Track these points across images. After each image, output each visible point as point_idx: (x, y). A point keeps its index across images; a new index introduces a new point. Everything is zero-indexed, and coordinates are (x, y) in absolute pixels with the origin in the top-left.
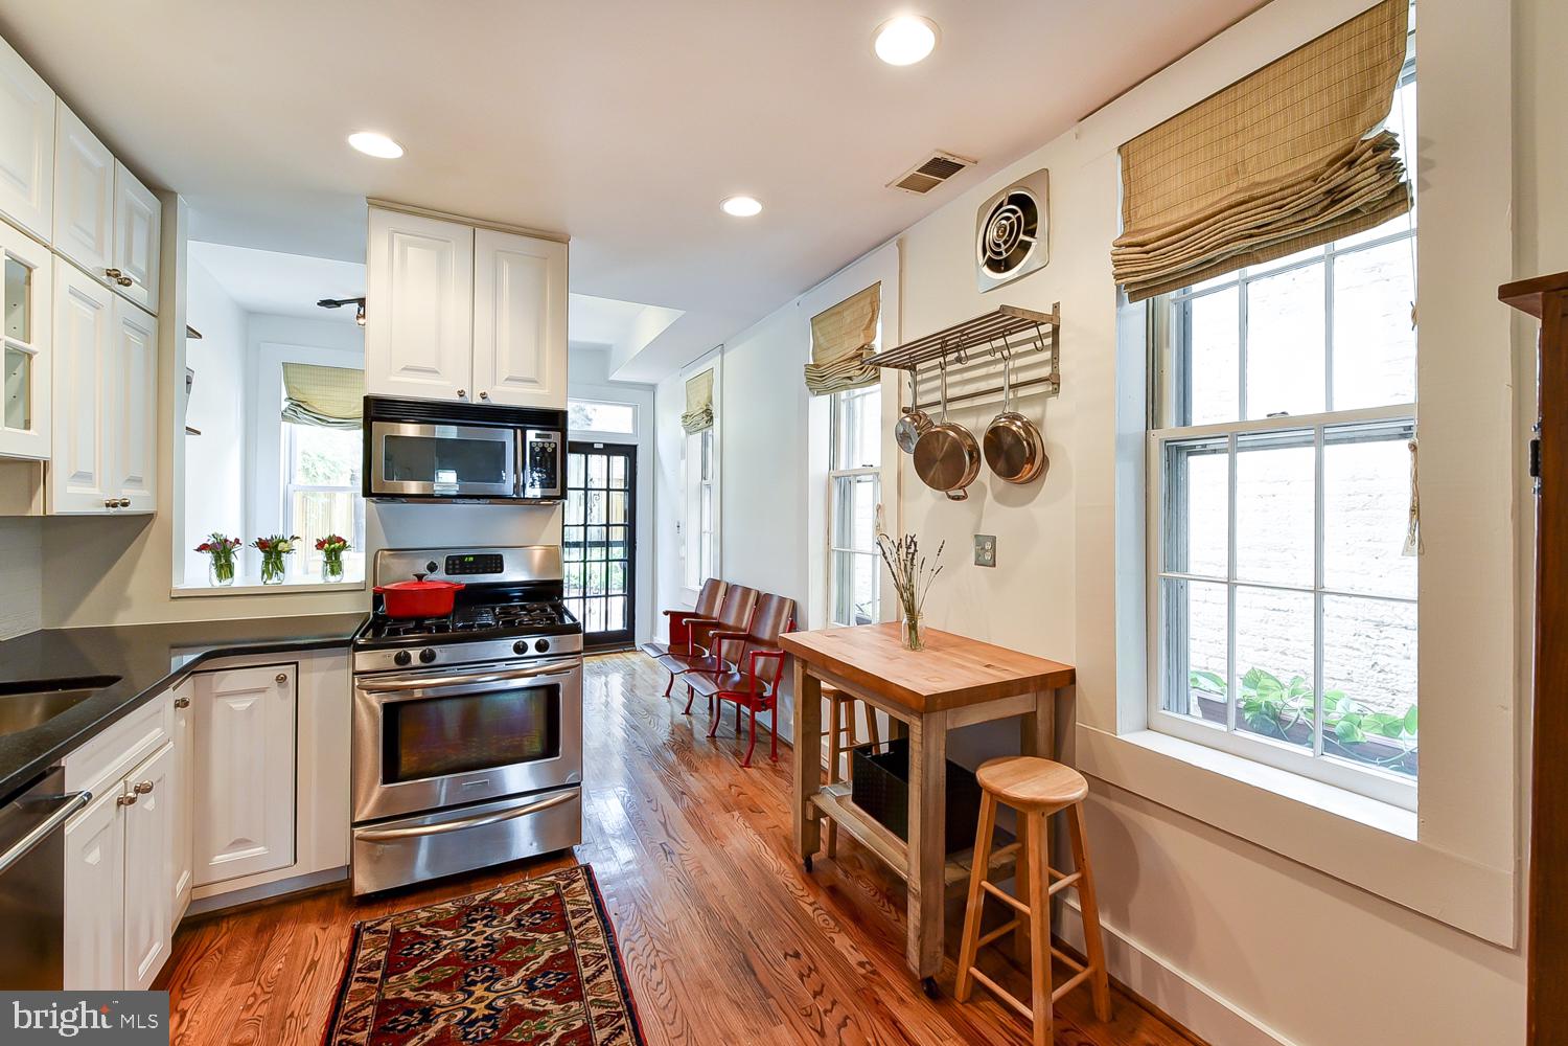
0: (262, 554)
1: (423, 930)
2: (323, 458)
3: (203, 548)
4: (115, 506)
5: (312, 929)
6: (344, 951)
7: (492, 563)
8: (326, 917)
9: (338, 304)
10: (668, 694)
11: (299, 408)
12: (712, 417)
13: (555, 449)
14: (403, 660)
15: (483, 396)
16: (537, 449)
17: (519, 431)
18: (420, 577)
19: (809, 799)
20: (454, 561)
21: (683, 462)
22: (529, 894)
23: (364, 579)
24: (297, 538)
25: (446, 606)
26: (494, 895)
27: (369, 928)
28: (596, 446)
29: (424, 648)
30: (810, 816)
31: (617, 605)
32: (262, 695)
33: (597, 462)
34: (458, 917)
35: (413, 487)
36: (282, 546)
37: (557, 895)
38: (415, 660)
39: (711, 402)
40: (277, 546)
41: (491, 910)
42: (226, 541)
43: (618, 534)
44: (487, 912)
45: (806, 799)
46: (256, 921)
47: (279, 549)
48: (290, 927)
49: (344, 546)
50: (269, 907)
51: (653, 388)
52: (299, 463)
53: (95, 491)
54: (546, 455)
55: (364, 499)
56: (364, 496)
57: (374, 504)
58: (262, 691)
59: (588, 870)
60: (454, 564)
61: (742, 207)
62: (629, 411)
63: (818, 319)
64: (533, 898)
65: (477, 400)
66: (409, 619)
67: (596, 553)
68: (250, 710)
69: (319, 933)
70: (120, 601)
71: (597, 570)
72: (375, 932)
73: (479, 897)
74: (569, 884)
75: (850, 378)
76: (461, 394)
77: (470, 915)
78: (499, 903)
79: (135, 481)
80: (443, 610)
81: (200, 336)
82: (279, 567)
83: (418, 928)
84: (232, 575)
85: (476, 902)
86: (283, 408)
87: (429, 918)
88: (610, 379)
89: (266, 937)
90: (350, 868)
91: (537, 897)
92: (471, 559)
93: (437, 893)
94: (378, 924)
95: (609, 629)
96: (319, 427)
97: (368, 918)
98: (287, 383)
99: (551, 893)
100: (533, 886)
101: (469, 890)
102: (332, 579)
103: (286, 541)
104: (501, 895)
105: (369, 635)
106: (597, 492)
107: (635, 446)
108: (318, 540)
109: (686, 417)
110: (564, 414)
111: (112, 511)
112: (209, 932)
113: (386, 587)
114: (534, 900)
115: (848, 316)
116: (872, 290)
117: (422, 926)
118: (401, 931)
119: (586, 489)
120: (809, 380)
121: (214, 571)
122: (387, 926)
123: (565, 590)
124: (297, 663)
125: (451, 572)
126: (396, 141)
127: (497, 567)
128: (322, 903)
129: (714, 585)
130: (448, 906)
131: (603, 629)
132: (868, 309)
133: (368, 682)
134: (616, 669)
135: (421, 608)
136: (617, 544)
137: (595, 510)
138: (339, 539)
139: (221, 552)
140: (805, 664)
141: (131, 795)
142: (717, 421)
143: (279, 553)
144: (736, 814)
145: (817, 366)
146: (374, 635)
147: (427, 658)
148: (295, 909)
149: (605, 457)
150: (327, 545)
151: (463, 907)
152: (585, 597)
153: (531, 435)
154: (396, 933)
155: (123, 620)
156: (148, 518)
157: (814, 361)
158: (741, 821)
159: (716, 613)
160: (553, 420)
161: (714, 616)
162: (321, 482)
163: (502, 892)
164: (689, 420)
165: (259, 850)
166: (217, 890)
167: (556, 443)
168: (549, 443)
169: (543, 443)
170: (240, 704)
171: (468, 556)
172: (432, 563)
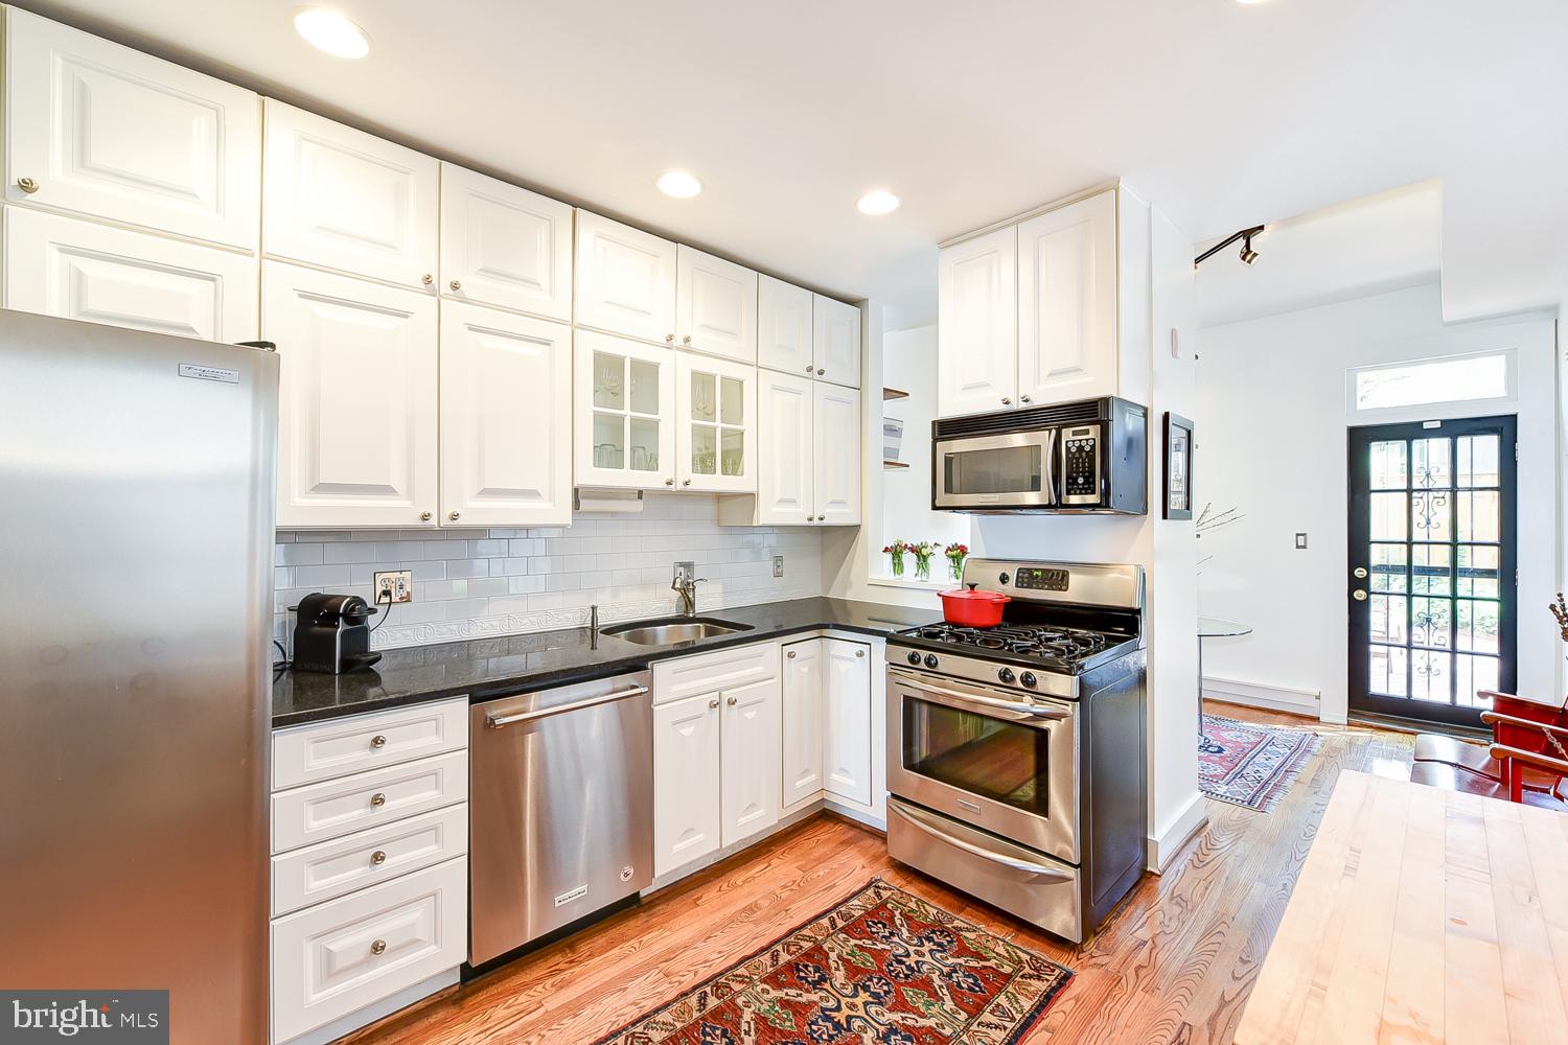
0: (916, 557)
1: (898, 916)
3: (886, 550)
5: (860, 862)
6: (852, 891)
7: (1057, 579)
13: (1093, 447)
15: (1025, 399)
16: (1074, 450)
17: (1053, 431)
18: (972, 586)
20: (1026, 574)
22: (992, 954)
26: (968, 930)
27: (879, 887)
28: (1426, 426)
29: (930, 653)
32: (852, 664)
33: (1430, 449)
34: (927, 926)
36: (924, 551)
37: (1009, 978)
38: (921, 663)
40: (921, 551)
41: (951, 942)
42: (898, 545)
44: (946, 941)
46: (849, 835)
47: (923, 554)
48: (854, 852)
49: (963, 553)
51: (1550, 312)
54: (1084, 454)
56: (933, 509)
58: (852, 660)
59: (1066, 979)
62: (1499, 361)
64: (990, 960)
65: (1021, 405)
69: (859, 868)
72: (877, 893)
73: (957, 923)
74: (1031, 977)
76: (1009, 402)
77: (934, 932)
78: (963, 941)
80: (984, 621)
82: (925, 571)
83: (897, 913)
84: (901, 572)
85: (949, 926)
87: (912, 911)
88: (1446, 318)
91: (992, 963)
92: (1041, 573)
94: (886, 889)
97: (888, 880)
99: (1008, 970)
100: (1003, 950)
104: (973, 936)
106: (1434, 494)
107: (1515, 416)
108: (946, 548)
111: (814, 523)
112: (827, 827)
113: (943, 592)
117: (901, 913)
118: (889, 905)
121: (892, 569)
124: (870, 645)
125: (1017, 584)
127: (1059, 584)
130: (933, 909)
136: (1475, 573)
138: (960, 547)
139: (896, 553)
143: (923, 558)
147: (932, 662)
148: (870, 842)
150: (949, 552)
151: (940, 921)
153: (1067, 433)
154: (882, 906)
156: (858, 528)
163: (977, 934)
165: (852, 782)
166: (833, 798)
167: (1094, 439)
168: (1087, 440)
169: (1080, 441)
170: (843, 666)
171: (1037, 570)
172: (1004, 574)
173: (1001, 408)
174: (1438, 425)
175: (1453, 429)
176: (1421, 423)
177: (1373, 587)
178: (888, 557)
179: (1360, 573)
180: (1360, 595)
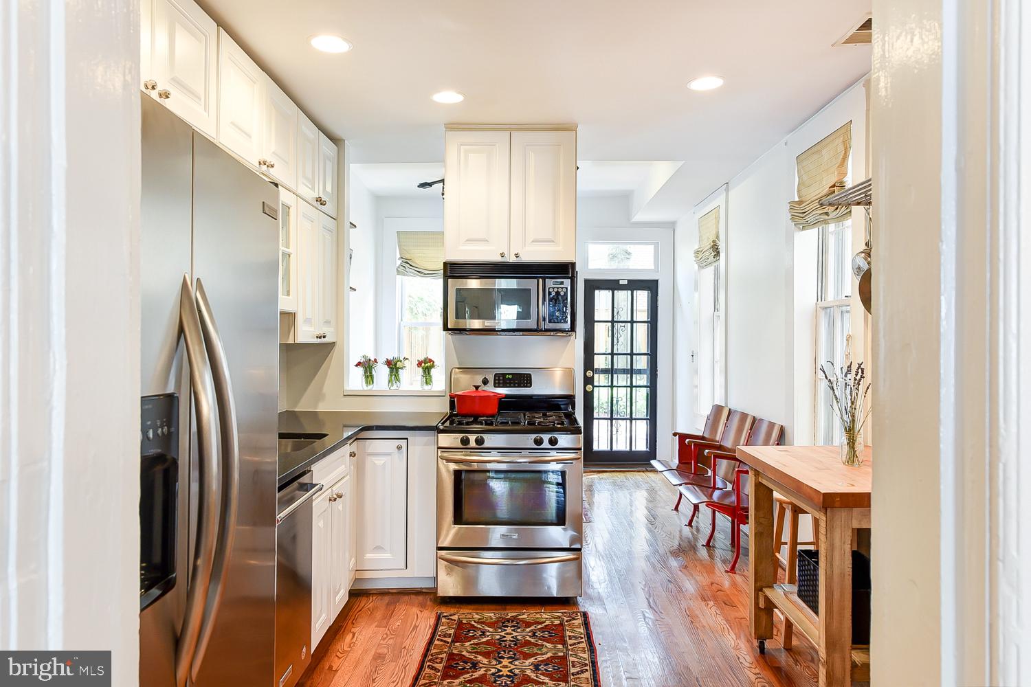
0: (388, 369)
1: (476, 624)
2: (422, 299)
3: (359, 364)
4: (320, 338)
5: (415, 610)
6: (431, 624)
7: (524, 380)
8: (423, 606)
9: (430, 185)
10: (676, 508)
11: (407, 265)
12: (718, 253)
13: (566, 293)
14: (465, 442)
15: (517, 256)
16: (553, 294)
17: (541, 280)
18: (477, 387)
19: (761, 590)
20: (499, 377)
21: (696, 295)
22: (542, 620)
23: (444, 388)
24: (407, 359)
25: (493, 409)
27: (445, 616)
28: (621, 282)
29: (478, 435)
30: (762, 605)
31: (642, 428)
32: (389, 457)
33: (622, 296)
34: (496, 622)
35: (476, 324)
37: (561, 625)
38: (473, 444)
39: (718, 237)
40: (396, 364)
41: (517, 623)
42: (370, 360)
43: (642, 363)
44: (514, 623)
45: (758, 590)
46: (387, 599)
47: (398, 366)
48: (403, 606)
49: (433, 366)
50: (392, 594)
51: (672, 226)
52: (406, 306)
53: (312, 329)
54: (560, 297)
55: (445, 332)
56: (444, 330)
57: (449, 336)
58: (389, 454)
59: (585, 615)
60: (499, 380)
61: (706, 83)
62: (651, 248)
63: (801, 158)
64: (545, 622)
65: (513, 259)
66: (470, 416)
67: (622, 380)
68: (384, 464)
69: (419, 612)
70: (319, 396)
71: (622, 394)
72: (448, 619)
73: (510, 615)
74: (570, 620)
75: (827, 214)
76: (502, 255)
77: (504, 623)
78: (523, 621)
79: (327, 322)
80: (490, 411)
81: (355, 226)
82: (397, 379)
83: (473, 623)
84: (373, 383)
85: (509, 617)
86: (397, 265)
87: (480, 619)
88: (633, 220)
89: (392, 608)
90: (436, 579)
91: (547, 623)
92: (511, 376)
93: (486, 606)
94: (451, 615)
95: (633, 449)
96: (419, 278)
97: (446, 611)
98: (400, 246)
99: (557, 622)
100: (546, 616)
101: (505, 610)
102: (427, 388)
103: (401, 361)
104: (525, 616)
105: (447, 424)
106: (623, 324)
107: (657, 281)
108: (418, 361)
109: (697, 252)
110: (573, 265)
111: (319, 341)
112: (364, 601)
113: (457, 393)
114: (543, 625)
115: (826, 154)
116: (843, 131)
117: (475, 622)
118: (464, 622)
119: (613, 322)
120: (794, 217)
121: (364, 380)
122: (455, 617)
123: (595, 412)
124: (407, 439)
125: (497, 385)
126: (459, 93)
127: (527, 383)
128: (421, 598)
129: (718, 410)
130: (491, 615)
131: (628, 449)
132: (841, 148)
133: (445, 455)
134: (637, 486)
135: (477, 408)
136: (640, 372)
137: (621, 340)
138: (430, 361)
139: (367, 366)
140: (757, 473)
141: (335, 496)
142: (722, 255)
143: (397, 369)
144: (711, 603)
145: (800, 202)
146: (450, 424)
147: (480, 442)
148: (406, 598)
149: (629, 292)
150: (423, 364)
151: (500, 618)
152: (612, 419)
153: (549, 283)
154: (460, 623)
155: (322, 407)
156: (332, 345)
157: (799, 197)
158: (714, 609)
159: (718, 438)
160: (564, 269)
161: (717, 439)
162: (421, 319)
163: (526, 614)
164: (700, 255)
165: (388, 555)
166: (368, 575)
167: (567, 288)
168: (562, 288)
169: (558, 288)
170: (379, 461)
171: (509, 374)
172: (485, 378)
173: (496, 258)
174: (626, 282)
175: (634, 285)
176: (618, 281)
177: (596, 384)
178: (361, 370)
179: (589, 374)
180: (589, 388)
